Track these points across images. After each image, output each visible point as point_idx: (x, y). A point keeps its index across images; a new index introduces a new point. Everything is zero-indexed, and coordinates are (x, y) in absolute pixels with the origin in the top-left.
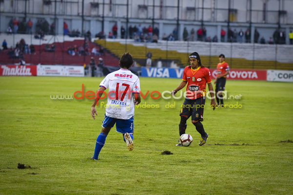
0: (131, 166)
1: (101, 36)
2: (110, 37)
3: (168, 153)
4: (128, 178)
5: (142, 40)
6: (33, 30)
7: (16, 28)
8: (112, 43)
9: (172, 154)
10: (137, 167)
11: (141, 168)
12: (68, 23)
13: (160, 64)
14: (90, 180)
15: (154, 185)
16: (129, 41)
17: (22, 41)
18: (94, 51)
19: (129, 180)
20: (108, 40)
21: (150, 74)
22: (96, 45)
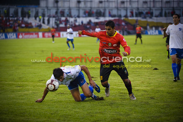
0: (139, 76)
1: (126, 16)
2: (130, 17)
3: (156, 69)
4: (138, 81)
5: (145, 17)
6: (95, 15)
7: (87, 14)
8: (131, 20)
9: (158, 69)
10: (142, 76)
11: (144, 76)
12: (111, 11)
13: (154, 28)
14: (120, 82)
15: (149, 84)
16: (139, 18)
17: (90, 21)
18: (123, 24)
19: (138, 82)
20: (130, 18)
21: (149, 33)
22: (124, 21)
